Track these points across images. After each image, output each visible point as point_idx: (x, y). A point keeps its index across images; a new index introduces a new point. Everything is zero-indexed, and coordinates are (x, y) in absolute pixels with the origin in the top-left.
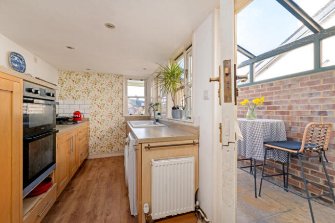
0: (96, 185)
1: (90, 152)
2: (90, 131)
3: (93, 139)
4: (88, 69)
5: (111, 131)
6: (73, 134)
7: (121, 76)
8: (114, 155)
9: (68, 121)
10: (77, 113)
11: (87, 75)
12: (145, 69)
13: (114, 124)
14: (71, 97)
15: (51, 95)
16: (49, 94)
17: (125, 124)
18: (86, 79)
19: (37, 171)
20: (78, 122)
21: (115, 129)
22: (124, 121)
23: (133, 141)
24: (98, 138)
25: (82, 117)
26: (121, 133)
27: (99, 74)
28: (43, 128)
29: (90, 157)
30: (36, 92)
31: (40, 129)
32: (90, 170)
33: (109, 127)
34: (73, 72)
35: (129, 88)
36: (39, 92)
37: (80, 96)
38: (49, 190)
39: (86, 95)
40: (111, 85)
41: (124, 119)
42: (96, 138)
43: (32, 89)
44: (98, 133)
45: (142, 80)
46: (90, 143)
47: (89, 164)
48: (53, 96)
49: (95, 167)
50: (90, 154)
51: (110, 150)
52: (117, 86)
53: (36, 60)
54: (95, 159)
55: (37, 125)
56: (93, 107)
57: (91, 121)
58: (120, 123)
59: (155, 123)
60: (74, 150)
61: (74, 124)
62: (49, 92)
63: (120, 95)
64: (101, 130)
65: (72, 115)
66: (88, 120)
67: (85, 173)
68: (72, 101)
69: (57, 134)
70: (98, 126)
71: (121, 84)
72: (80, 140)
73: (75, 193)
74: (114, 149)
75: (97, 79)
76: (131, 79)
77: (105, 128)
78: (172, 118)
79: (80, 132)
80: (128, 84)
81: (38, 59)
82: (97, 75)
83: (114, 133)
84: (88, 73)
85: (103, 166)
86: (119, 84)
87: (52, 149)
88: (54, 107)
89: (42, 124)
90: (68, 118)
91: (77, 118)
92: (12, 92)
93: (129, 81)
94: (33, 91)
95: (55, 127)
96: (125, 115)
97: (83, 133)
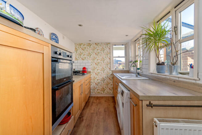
0: (96, 118)
1: (91, 92)
2: (91, 79)
3: (93, 85)
4: (90, 41)
5: (103, 80)
6: (82, 82)
7: (110, 43)
8: (105, 96)
9: (80, 73)
10: (84, 68)
11: (89, 45)
12: (127, 36)
13: (105, 75)
14: (81, 59)
15: (70, 56)
16: (68, 56)
17: (112, 76)
18: (89, 47)
19: (61, 110)
20: (85, 74)
21: (105, 78)
22: (111, 73)
23: (127, 93)
24: (96, 84)
25: (87, 71)
26: (109, 81)
27: (96, 44)
28: (65, 80)
29: (91, 96)
30: (60, 54)
31: (63, 80)
32: (92, 104)
33: (102, 77)
34: (82, 44)
35: (114, 51)
36: (62, 54)
37: (85, 58)
38: (70, 121)
39: (89, 57)
40: (103, 50)
41: (111, 72)
42: (94, 83)
43: (57, 52)
44: (96, 81)
45: (123, 45)
46: (91, 86)
47: (92, 100)
48: (71, 57)
49: (95, 103)
50: (92, 93)
51: (103, 92)
52: (107, 50)
53: (64, 38)
54: (94, 97)
55: (61, 78)
56: (92, 65)
57: (91, 73)
58: (109, 75)
59: (137, 76)
60: (83, 92)
61: (83, 75)
62: (69, 55)
63: (109, 56)
64: (98, 79)
65: (82, 70)
66: (90, 72)
67: (89, 107)
68: (81, 61)
69: (74, 83)
70: (96, 76)
71: (109, 49)
72: (86, 85)
73: (84, 121)
74: (105, 91)
75: (95, 47)
76: (115, 45)
77: (99, 77)
78: (157, 73)
79: (86, 80)
80: (114, 49)
81: (65, 37)
82: (94, 44)
83: (105, 81)
84: (90, 44)
85: (100, 103)
86: (108, 48)
87: (71, 93)
88: (72, 64)
89: (64, 77)
90: (80, 71)
91: (84, 71)
92: (43, 53)
93: (114, 46)
94: (58, 53)
95: (72, 78)
96: (112, 69)
97: (88, 81)
